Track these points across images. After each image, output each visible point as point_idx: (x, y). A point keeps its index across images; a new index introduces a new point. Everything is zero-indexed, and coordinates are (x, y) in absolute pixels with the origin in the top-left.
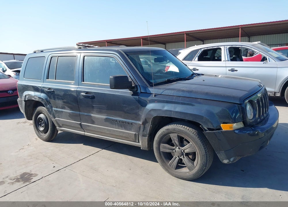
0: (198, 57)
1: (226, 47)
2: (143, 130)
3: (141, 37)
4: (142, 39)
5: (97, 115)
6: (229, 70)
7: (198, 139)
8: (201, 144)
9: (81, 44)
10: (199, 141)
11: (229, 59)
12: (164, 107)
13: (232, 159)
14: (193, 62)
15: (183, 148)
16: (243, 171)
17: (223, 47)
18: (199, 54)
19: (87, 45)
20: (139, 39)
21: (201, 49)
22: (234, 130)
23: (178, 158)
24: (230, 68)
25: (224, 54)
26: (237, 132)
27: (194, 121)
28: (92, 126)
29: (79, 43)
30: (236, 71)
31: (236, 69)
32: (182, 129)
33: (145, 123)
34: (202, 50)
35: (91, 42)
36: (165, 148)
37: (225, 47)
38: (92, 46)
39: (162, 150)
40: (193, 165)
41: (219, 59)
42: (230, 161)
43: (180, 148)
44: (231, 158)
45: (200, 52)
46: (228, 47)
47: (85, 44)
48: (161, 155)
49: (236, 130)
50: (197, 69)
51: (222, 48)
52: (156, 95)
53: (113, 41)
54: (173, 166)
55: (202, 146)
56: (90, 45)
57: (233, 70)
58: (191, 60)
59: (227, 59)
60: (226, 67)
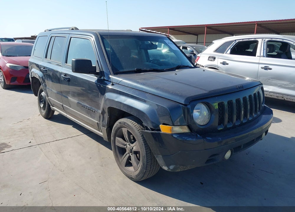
0: (231, 49)
1: (264, 40)
2: (102, 120)
3: (206, 25)
4: (207, 27)
5: (72, 98)
6: (262, 68)
7: (141, 138)
8: (143, 144)
9: (144, 29)
10: (142, 139)
11: (265, 55)
12: (116, 98)
13: (172, 167)
14: (224, 55)
15: (132, 145)
16: (203, 184)
17: (261, 39)
18: (232, 46)
19: (149, 31)
20: (203, 27)
21: (236, 40)
22: (173, 134)
23: (128, 155)
24: (263, 66)
25: (261, 49)
26: (175, 136)
27: (138, 117)
28: (69, 109)
29: (142, 28)
30: (270, 69)
31: (270, 67)
32: (130, 124)
33: (103, 113)
34: (236, 42)
35: (154, 27)
36: (119, 142)
37: (262, 40)
38: (155, 32)
39: (117, 144)
40: (137, 166)
41: (253, 54)
42: (169, 169)
43: (130, 144)
44: (171, 165)
45: (234, 44)
46: (267, 40)
47: (148, 29)
48: (116, 149)
49: (175, 134)
50: (227, 63)
51: (260, 41)
52: (114, 84)
53: (176, 28)
54: (123, 162)
55: (144, 146)
56: (153, 31)
57: (266, 68)
58: (223, 53)
59: (262, 54)
60: (259, 63)
